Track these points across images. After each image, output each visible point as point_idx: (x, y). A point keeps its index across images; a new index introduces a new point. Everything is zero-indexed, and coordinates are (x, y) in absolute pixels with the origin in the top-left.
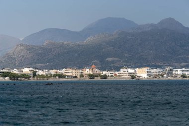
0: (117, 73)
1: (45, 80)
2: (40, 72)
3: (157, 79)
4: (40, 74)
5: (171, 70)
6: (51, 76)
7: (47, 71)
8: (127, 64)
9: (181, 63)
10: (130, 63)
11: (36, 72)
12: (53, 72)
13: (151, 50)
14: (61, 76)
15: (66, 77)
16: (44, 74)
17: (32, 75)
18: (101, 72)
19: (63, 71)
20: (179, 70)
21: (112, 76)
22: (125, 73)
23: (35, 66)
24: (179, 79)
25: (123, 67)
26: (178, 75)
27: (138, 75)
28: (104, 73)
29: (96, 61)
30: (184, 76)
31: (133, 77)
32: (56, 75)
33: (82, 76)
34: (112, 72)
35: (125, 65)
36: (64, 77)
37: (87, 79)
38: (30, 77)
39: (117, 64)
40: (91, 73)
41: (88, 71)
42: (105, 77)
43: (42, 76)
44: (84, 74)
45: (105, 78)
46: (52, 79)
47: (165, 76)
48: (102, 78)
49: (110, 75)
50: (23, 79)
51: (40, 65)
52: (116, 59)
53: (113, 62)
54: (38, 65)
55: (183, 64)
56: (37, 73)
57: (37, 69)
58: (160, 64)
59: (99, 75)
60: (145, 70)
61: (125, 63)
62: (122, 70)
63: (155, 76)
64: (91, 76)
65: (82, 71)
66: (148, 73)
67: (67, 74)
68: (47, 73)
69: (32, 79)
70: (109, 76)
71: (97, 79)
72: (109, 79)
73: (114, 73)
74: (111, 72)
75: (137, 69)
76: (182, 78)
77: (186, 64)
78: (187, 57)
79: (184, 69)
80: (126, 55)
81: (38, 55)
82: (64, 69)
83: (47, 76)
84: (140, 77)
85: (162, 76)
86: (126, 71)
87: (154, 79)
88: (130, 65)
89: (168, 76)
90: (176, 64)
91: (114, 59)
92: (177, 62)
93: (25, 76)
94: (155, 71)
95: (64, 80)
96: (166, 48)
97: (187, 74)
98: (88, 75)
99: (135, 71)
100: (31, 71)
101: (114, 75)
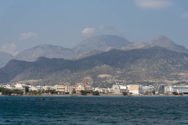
0: (109, 89)
1: (38, 95)
2: (33, 88)
3: (149, 95)
4: (33, 90)
5: (163, 87)
6: (43, 92)
7: (39, 86)
9: (172, 80)
10: (123, 80)
11: (29, 87)
12: (45, 88)
13: (143, 67)
14: (53, 92)
15: (59, 93)
16: (36, 89)
17: (24, 91)
18: (93, 89)
19: (56, 87)
20: (170, 87)
21: (104, 93)
22: (117, 90)
23: (28, 81)
24: (170, 96)
25: (115, 83)
26: (170, 92)
27: (130, 92)
28: (96, 89)
29: (88, 77)
30: (175, 93)
31: (125, 94)
32: (49, 91)
33: (74, 92)
35: (118, 82)
36: (57, 93)
37: (80, 95)
38: (23, 92)
39: (109, 81)
40: (84, 89)
41: (80, 87)
42: (97, 93)
43: (34, 92)
44: (76, 90)
45: (97, 95)
46: (45, 95)
47: (157, 93)
48: (94, 95)
49: (102, 91)
50: (16, 94)
51: (33, 81)
52: (108, 76)
53: (105, 79)
54: (31, 81)
55: (175, 81)
56: (30, 89)
57: (30, 85)
58: (151, 81)
59: (92, 91)
60: (137, 86)
61: (117, 80)
62: (114, 87)
63: (147, 93)
64: (83, 92)
65: (74, 88)
66: (140, 90)
67: (59, 90)
68: (39, 89)
69: (25, 95)
70: (101, 92)
71: (89, 95)
72: (101, 95)
73: (106, 89)
74: (103, 89)
75: (129, 86)
76: (173, 95)
77: (177, 81)
78: (178, 74)
79: (175, 86)
80: (118, 72)
82: (56, 86)
83: (40, 92)
84: (131, 93)
85: (154, 93)
86: (118, 87)
87: (146, 96)
88: (122, 82)
89: (160, 93)
90: (168, 81)
92: (169, 80)
93: (17, 91)
94: (146, 88)
95: (56, 95)
96: (158, 65)
97: (178, 91)
98: (80, 91)
99: (127, 88)
100: (23, 87)
101: (106, 91)
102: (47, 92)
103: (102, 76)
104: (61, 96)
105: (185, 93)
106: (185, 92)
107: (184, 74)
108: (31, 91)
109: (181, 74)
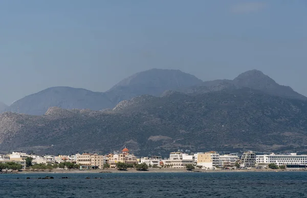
0: (164, 161)
1: (47, 172)
2: (38, 160)
3: (230, 170)
4: (38, 163)
5: (253, 156)
6: (55, 167)
7: (49, 157)
8: (183, 146)
9: (271, 145)
10: (189, 144)
11: (32, 159)
12: (59, 159)
13: (222, 123)
14: (72, 166)
15: (81, 168)
16: (45, 162)
17: (25, 164)
18: (138, 160)
19: (76, 158)
20: (265, 156)
21: (155, 166)
22: (177, 161)
23: (31, 148)
24: (265, 170)
25: (176, 151)
26: (264, 164)
27: (199, 164)
28: (143, 160)
29: (131, 141)
30: (272, 166)
31: (190, 168)
32: (64, 164)
33: (106, 165)
34: (157, 160)
35: (180, 148)
36: (77, 167)
37: (115, 171)
38: (22, 167)
39: (166, 147)
40: (122, 161)
41: (116, 158)
42: (144, 167)
43: (41, 166)
44: (110, 162)
45: (144, 170)
46: (58, 171)
47: (242, 165)
48: (139, 170)
49: (152, 163)
50: (10, 170)
51: (39, 147)
52: (166, 138)
53: (160, 142)
54: (36, 147)
55: (275, 146)
56: (33, 161)
57: (34, 154)
58: (236, 146)
59: (135, 164)
60: (210, 155)
61: (180, 145)
62: (172, 156)
63: (226, 166)
64: (121, 166)
65: (107, 158)
66: (215, 162)
67: (82, 163)
68: (49, 160)
69: (25, 171)
70: (150, 166)
71: (131, 171)
72: (151, 171)
73: (158, 160)
74: (154, 160)
75: (196, 155)
76: (269, 170)
77: (280, 146)
78: (281, 134)
79: (272, 154)
80: (181, 131)
81: (37, 132)
82: (78, 155)
83: (50, 166)
84: (201, 167)
85: (238, 166)
86: (179, 157)
87: (225, 171)
88: (188, 148)
89: (247, 165)
90: (264, 146)
91: (163, 137)
92: (266, 144)
93: (13, 165)
94: (225, 158)
95: (77, 171)
96: (248, 119)
97: (278, 163)
98: (116, 164)
99: (193, 158)
100: (23, 157)
101: (159, 163)
102: (62, 165)
103: (155, 138)
104: (86, 172)
105: (289, 166)
106: (290, 163)
107: (291, 134)
108: (36, 164)
109: (287, 134)
